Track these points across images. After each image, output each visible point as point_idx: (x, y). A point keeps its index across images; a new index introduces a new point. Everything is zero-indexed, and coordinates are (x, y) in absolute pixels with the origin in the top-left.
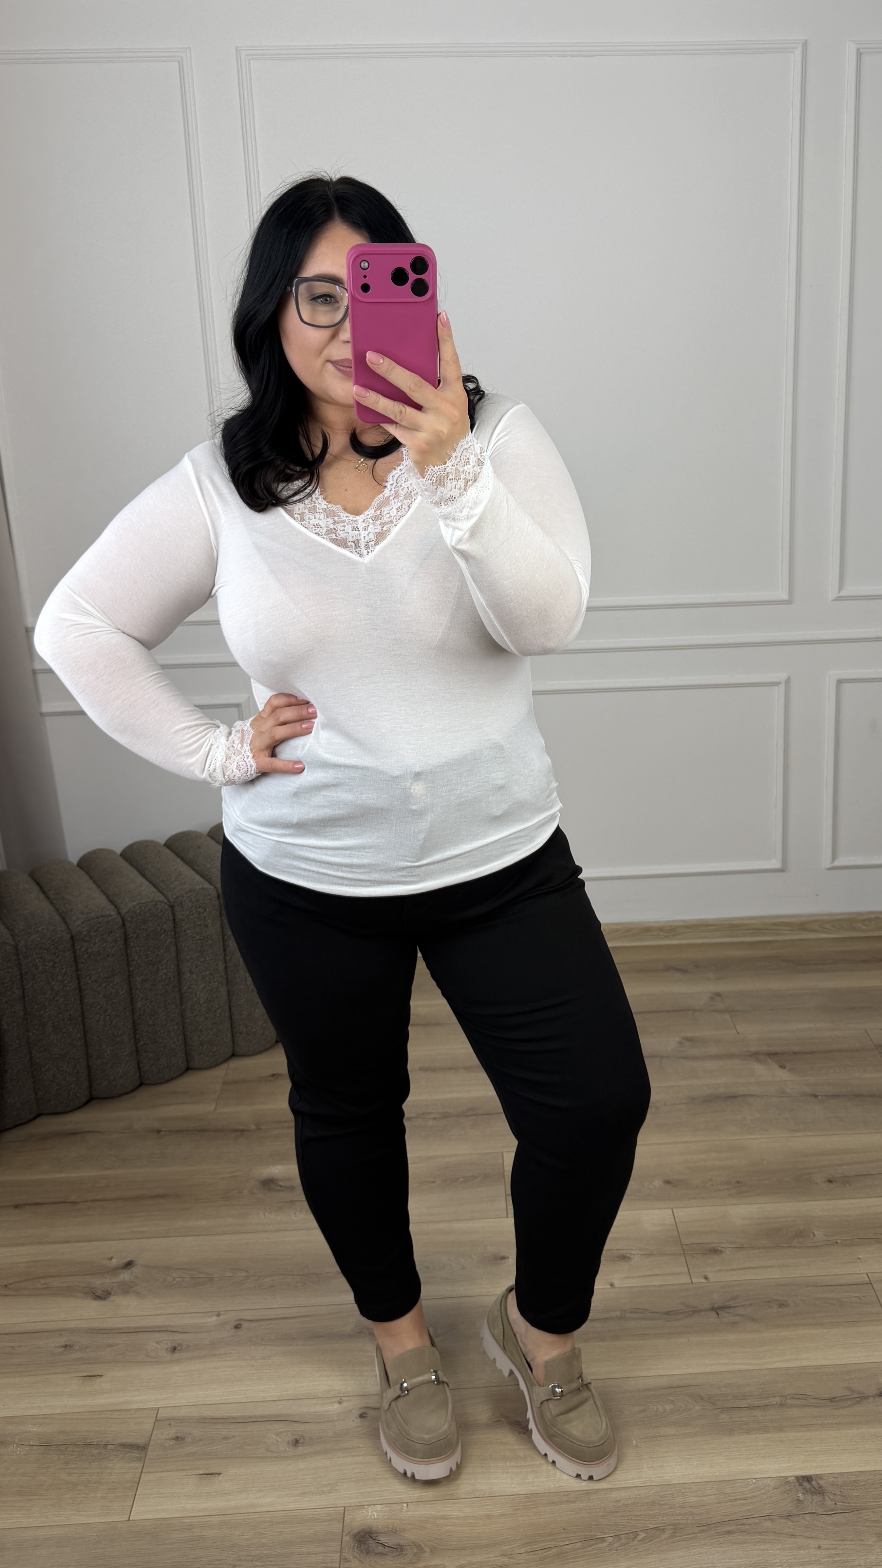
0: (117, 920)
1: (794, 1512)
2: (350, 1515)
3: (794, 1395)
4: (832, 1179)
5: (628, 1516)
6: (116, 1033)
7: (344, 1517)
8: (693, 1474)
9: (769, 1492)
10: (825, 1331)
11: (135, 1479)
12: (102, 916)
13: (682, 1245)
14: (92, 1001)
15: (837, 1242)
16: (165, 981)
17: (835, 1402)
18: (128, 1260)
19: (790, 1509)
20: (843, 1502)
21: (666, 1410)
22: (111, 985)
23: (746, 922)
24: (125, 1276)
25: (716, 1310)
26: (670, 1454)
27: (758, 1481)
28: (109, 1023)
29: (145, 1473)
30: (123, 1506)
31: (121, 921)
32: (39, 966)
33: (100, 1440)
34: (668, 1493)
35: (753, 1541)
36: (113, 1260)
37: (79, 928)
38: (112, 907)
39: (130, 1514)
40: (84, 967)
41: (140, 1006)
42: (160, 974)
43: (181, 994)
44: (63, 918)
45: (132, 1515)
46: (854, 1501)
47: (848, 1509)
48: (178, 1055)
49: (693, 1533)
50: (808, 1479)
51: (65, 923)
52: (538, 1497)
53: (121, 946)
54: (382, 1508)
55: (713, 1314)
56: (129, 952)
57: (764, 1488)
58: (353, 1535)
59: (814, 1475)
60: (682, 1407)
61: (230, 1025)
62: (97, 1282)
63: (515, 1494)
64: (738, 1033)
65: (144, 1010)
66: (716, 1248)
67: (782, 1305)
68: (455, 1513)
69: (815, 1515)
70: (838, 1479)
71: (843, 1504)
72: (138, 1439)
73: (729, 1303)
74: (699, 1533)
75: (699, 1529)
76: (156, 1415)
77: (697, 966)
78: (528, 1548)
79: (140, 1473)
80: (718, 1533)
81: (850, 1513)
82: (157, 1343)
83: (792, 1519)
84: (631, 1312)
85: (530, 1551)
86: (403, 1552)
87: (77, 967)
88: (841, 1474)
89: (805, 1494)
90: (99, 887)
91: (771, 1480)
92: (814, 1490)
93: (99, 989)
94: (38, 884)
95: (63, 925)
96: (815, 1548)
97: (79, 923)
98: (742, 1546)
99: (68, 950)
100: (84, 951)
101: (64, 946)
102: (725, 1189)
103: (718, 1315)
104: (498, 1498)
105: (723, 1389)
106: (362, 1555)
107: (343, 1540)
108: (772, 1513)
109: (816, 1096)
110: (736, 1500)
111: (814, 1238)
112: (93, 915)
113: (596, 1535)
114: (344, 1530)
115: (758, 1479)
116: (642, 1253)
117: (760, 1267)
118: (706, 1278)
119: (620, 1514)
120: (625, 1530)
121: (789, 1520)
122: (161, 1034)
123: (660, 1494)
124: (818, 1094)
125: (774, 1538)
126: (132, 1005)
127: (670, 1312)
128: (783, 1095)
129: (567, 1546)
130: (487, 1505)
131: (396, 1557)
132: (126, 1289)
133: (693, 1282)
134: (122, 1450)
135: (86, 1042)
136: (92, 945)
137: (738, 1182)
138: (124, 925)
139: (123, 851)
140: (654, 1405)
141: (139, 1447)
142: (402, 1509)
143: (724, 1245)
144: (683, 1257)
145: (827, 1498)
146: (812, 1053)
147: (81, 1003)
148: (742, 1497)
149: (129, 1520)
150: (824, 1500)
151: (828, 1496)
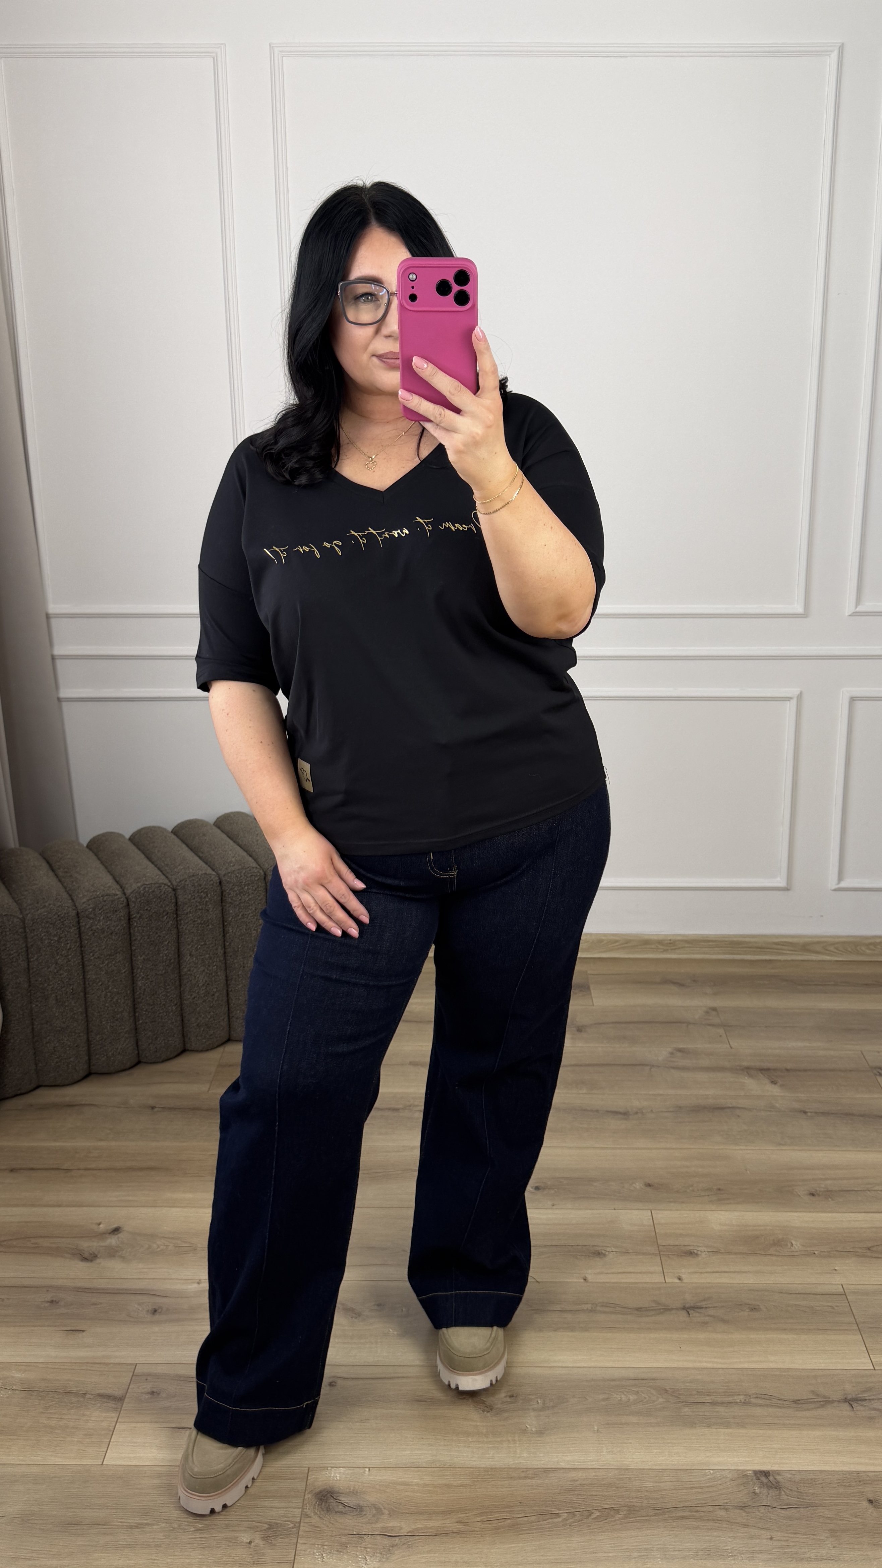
0: (122, 899)
1: (750, 1504)
2: (313, 1475)
3: (759, 1395)
4: (814, 1193)
5: (584, 1495)
6: (116, 1010)
7: (307, 1477)
8: (651, 1461)
9: (726, 1483)
10: (795, 1336)
11: (111, 1428)
12: (107, 895)
13: (658, 1245)
14: (94, 977)
15: (814, 1253)
16: (165, 962)
17: (799, 1404)
18: (115, 1226)
19: (745, 1500)
20: (798, 1498)
21: (629, 1400)
22: (113, 963)
23: (747, 940)
24: (113, 1241)
25: (687, 1309)
26: (630, 1441)
27: (715, 1472)
28: (109, 1000)
29: (120, 1422)
30: (97, 1451)
31: (125, 901)
32: (45, 939)
33: (79, 1389)
34: (625, 1477)
35: (705, 1527)
36: (101, 1226)
37: (84, 905)
38: (118, 887)
39: (104, 1459)
40: (88, 943)
41: (141, 985)
42: (161, 955)
43: (180, 976)
44: (70, 896)
45: (105, 1459)
46: (809, 1498)
47: (804, 1505)
48: (175, 1036)
49: (647, 1516)
50: (766, 1474)
51: (72, 900)
52: (497, 1472)
53: (125, 925)
54: (345, 1471)
55: (684, 1313)
56: (132, 931)
57: (720, 1479)
58: (315, 1493)
59: (771, 1470)
60: (645, 1398)
61: (227, 1009)
62: (86, 1245)
63: (474, 1467)
64: (731, 1048)
65: (145, 989)
66: (692, 1251)
67: (754, 1309)
68: (415, 1481)
69: (769, 1508)
70: (795, 1476)
71: (799, 1500)
72: (116, 1391)
73: (701, 1304)
74: (653, 1516)
75: (653, 1512)
76: (133, 1370)
77: (694, 981)
78: (485, 1517)
79: (115, 1423)
80: (671, 1517)
81: (804, 1509)
82: (139, 1304)
83: (746, 1510)
84: (602, 1306)
85: (485, 1520)
86: (362, 1513)
87: (81, 943)
88: (799, 1471)
89: (761, 1487)
90: (106, 868)
91: (730, 1472)
92: (769, 1484)
93: (101, 966)
94: (48, 862)
95: (70, 901)
96: (767, 1539)
97: (85, 900)
98: (695, 1531)
99: (73, 925)
100: (89, 928)
101: (69, 922)
102: (705, 1196)
103: (689, 1314)
104: (457, 1469)
105: (688, 1384)
106: (322, 1513)
107: (306, 1497)
108: (727, 1503)
109: (805, 1112)
110: (691, 1488)
111: (792, 1247)
112: (98, 893)
113: (551, 1511)
114: (307, 1488)
115: (716, 1471)
116: (617, 1251)
117: (735, 1272)
118: (680, 1279)
119: (576, 1492)
120: (581, 1508)
121: (744, 1511)
122: (160, 1013)
123: (616, 1477)
124: (807, 1110)
125: (727, 1526)
126: (133, 984)
127: (641, 1308)
128: (772, 1110)
129: (522, 1518)
130: (447, 1475)
131: (355, 1517)
132: (113, 1253)
133: (667, 1281)
134: (100, 1400)
135: (87, 1016)
136: (96, 923)
137: (719, 1189)
138: (128, 905)
139: (131, 836)
140: (618, 1395)
141: (115, 1398)
142: (365, 1473)
143: (700, 1249)
144: (659, 1257)
145: (783, 1493)
146: (805, 1070)
147: (84, 978)
148: (698, 1485)
149: (102, 1464)
150: (780, 1494)
151: (784, 1491)
